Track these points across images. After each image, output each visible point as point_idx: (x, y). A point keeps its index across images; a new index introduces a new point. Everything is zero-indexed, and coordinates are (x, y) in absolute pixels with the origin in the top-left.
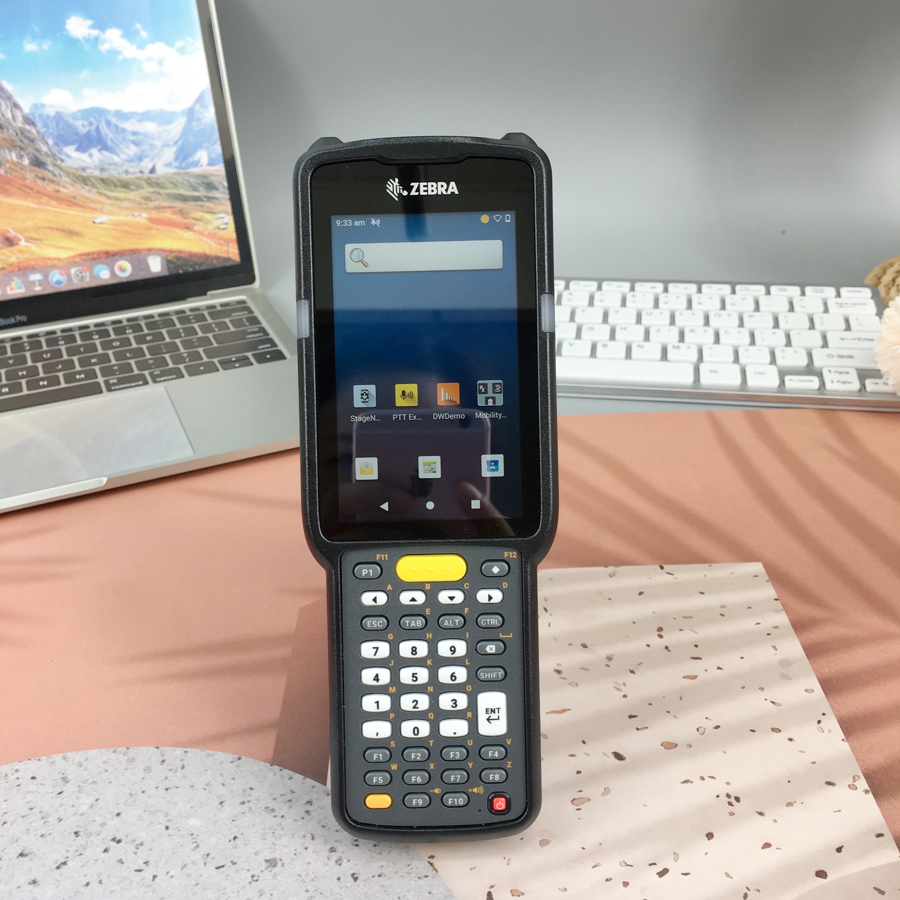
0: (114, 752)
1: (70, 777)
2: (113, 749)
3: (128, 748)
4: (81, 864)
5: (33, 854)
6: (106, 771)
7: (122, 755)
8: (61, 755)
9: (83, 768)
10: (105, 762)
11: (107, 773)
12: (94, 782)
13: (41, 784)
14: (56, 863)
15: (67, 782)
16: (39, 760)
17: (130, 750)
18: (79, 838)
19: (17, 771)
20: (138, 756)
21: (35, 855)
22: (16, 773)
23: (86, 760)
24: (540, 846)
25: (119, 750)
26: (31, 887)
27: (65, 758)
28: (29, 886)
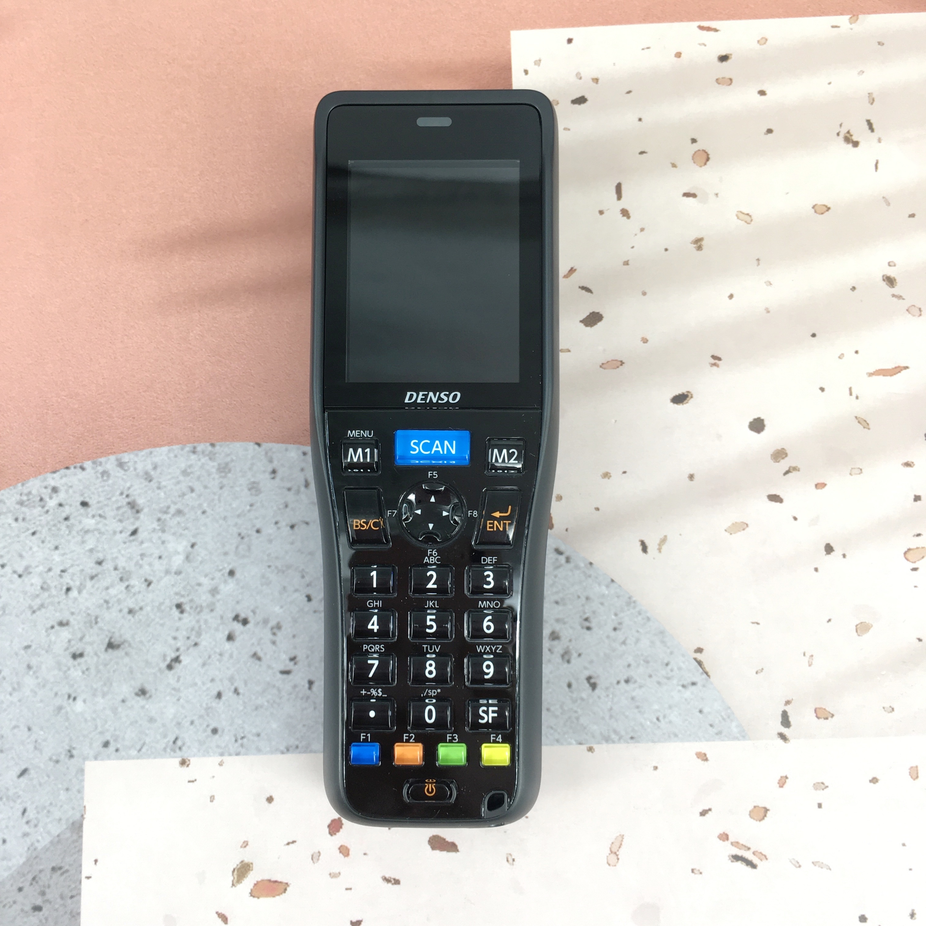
0: (194, 452)
1: (141, 501)
2: (189, 447)
3: (213, 445)
4: (200, 661)
5: (126, 645)
6: (192, 490)
7: (207, 458)
8: (112, 458)
9: (154, 484)
10: (185, 473)
11: (193, 495)
12: (179, 512)
13: (100, 516)
14: (165, 660)
15: (138, 512)
16: (83, 469)
17: (217, 448)
18: (185, 615)
19: (55, 490)
20: (232, 461)
21: (130, 645)
22: (54, 495)
23: (155, 468)
24: (856, 634)
25: (200, 447)
26: (141, 701)
27: (121, 465)
28: (138, 698)
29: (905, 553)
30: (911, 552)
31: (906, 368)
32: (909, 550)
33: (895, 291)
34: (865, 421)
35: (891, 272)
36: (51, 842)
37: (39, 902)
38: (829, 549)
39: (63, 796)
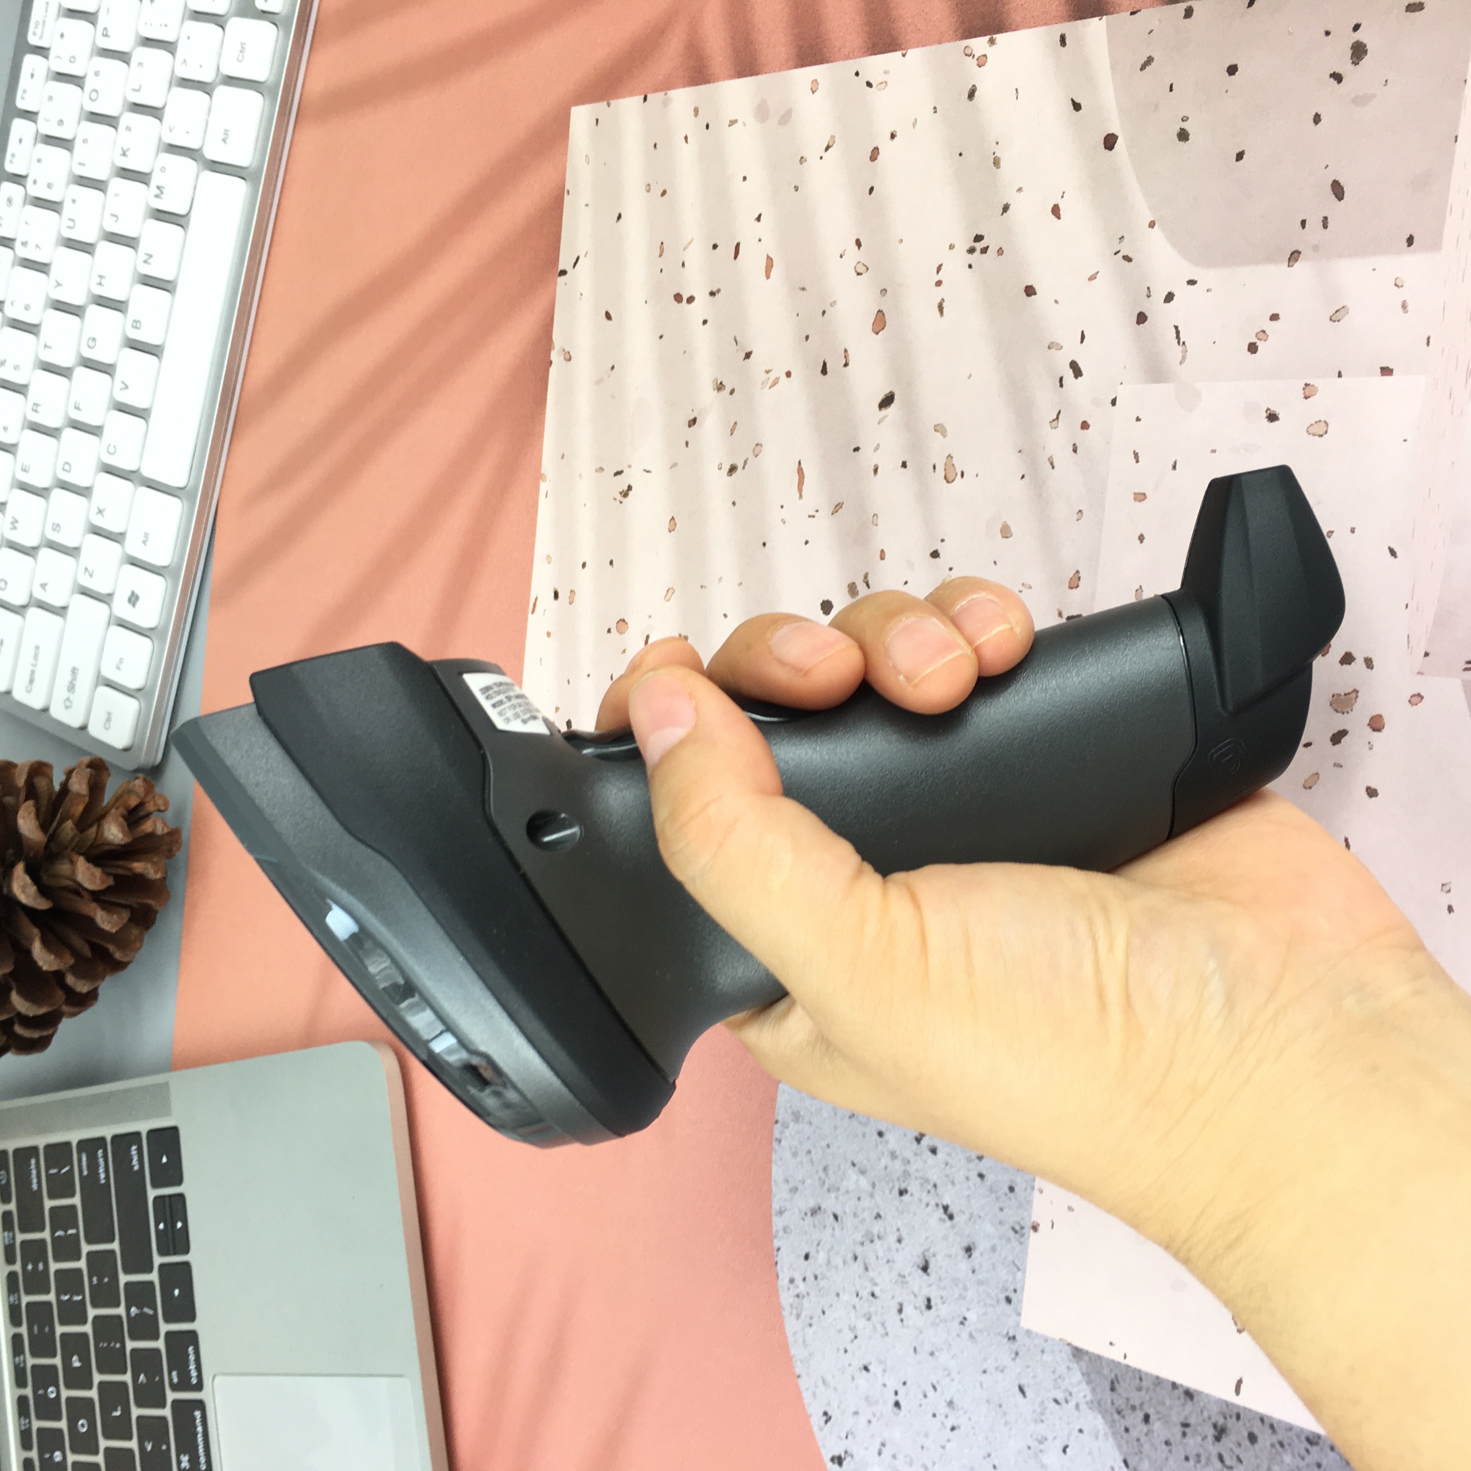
0: (780, 1141)
1: (812, 1203)
2: (775, 1144)
3: (777, 1122)
4: (950, 1186)
5: (926, 1254)
6: (809, 1152)
7: (786, 1130)
8: (775, 1219)
9: (800, 1187)
10: (795, 1155)
11: (813, 1152)
12: (825, 1169)
13: (818, 1245)
14: (944, 1220)
15: (820, 1208)
16: (778, 1249)
17: (780, 1118)
18: (909, 1189)
19: (792, 1281)
20: (791, 1106)
21: (928, 1250)
22: (796, 1282)
23: (787, 1181)
24: (1010, 538)
25: (777, 1134)
26: (976, 1254)
27: (781, 1213)
28: (973, 1256)
29: (948, 482)
30: (947, 477)
31: (800, 463)
32: (945, 478)
33: (740, 466)
34: (836, 506)
35: (726, 468)
36: (1088, 1383)
37: (1140, 1415)
38: (935, 554)
39: (1048, 1358)
